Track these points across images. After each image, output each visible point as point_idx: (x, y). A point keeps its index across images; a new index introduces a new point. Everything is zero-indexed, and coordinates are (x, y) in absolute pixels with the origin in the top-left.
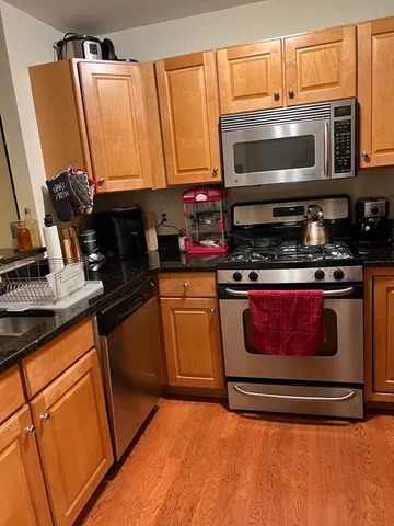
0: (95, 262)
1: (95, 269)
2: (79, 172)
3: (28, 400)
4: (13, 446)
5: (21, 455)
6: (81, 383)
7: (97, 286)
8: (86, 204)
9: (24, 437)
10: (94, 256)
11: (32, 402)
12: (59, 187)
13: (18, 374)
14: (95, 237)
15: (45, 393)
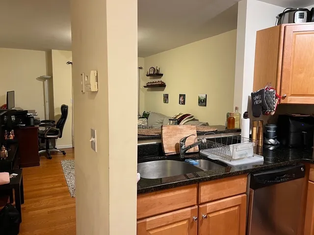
0: (272, 145)
1: (271, 148)
2: (271, 90)
3: (199, 204)
4: (185, 222)
5: (188, 228)
6: (232, 209)
7: (260, 159)
8: (271, 109)
9: (191, 221)
10: (272, 141)
11: (201, 206)
12: (257, 97)
13: (196, 189)
14: (275, 129)
15: (208, 204)
